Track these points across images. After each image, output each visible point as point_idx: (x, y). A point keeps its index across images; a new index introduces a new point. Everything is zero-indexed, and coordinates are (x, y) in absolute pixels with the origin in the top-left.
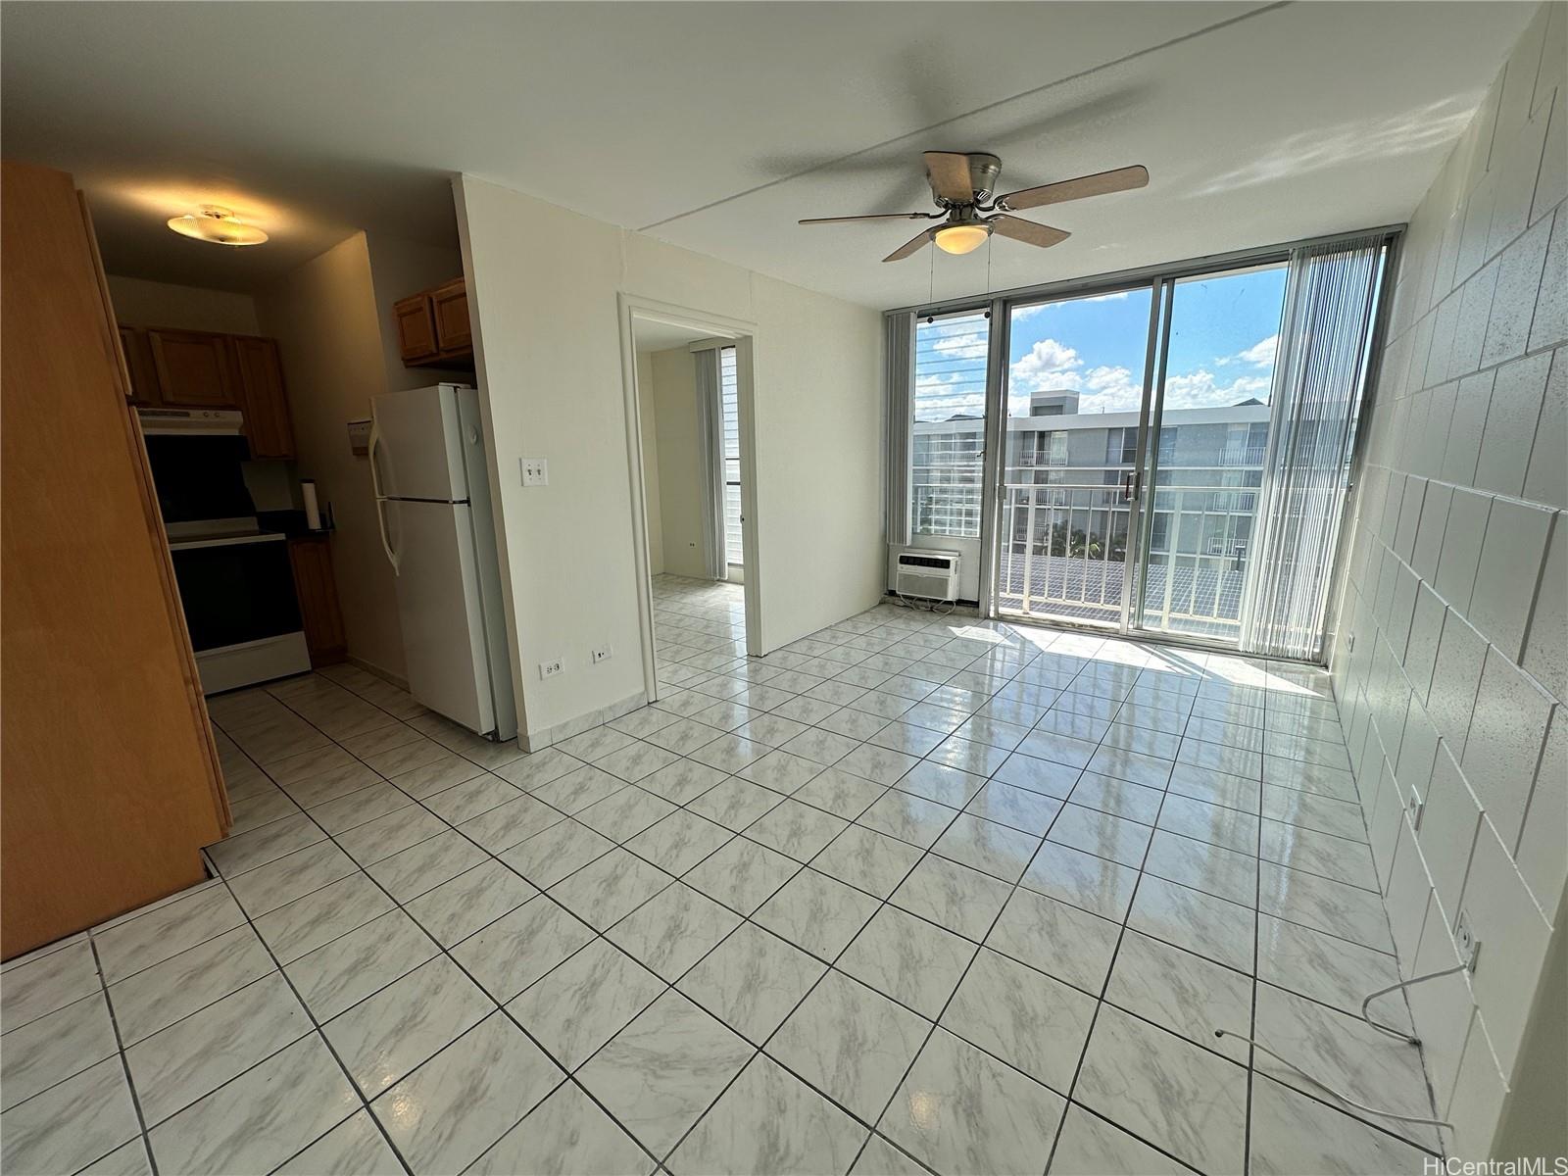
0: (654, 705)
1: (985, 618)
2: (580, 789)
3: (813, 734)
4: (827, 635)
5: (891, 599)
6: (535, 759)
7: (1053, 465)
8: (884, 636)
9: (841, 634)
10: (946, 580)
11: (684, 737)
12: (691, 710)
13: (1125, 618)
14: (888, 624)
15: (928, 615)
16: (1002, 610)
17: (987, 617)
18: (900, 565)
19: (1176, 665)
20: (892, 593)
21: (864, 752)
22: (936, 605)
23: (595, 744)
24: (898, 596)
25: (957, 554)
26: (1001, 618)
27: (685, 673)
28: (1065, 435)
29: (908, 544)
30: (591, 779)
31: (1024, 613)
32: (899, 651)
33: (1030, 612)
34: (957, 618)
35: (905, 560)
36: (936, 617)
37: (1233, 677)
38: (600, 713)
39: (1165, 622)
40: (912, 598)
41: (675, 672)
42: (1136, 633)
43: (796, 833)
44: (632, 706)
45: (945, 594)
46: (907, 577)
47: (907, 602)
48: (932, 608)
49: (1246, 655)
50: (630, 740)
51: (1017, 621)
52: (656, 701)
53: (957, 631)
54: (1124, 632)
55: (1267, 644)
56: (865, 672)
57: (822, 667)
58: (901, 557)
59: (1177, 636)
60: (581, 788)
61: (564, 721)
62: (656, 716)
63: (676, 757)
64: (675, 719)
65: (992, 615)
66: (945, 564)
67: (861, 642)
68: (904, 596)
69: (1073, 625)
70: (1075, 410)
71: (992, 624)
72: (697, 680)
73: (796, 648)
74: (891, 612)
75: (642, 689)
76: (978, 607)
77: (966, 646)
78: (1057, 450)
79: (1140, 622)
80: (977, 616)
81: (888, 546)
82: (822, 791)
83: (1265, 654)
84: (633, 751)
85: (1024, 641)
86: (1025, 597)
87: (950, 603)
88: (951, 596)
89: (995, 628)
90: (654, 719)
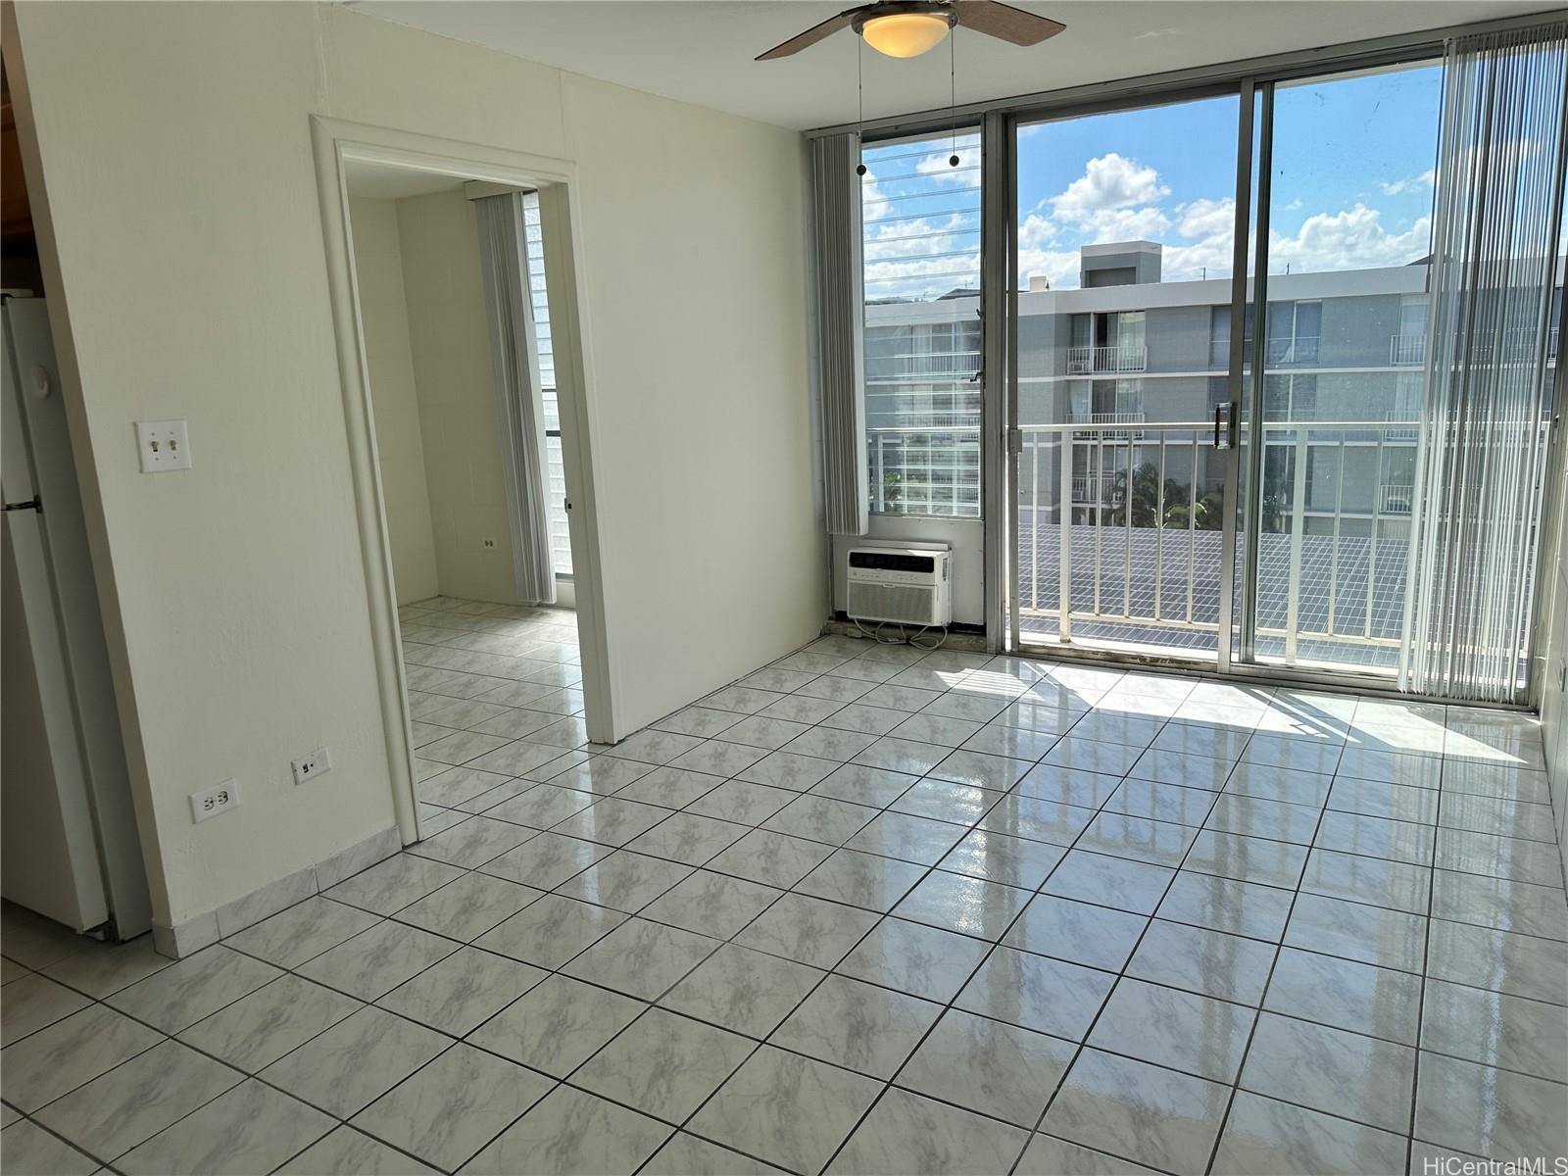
0: (415, 850)
1: (997, 654)
2: (272, 1022)
3: (699, 883)
4: (728, 699)
5: (841, 626)
6: (187, 970)
7: (1124, 370)
8: (828, 692)
9: (753, 695)
10: (930, 591)
11: (469, 907)
12: (483, 854)
13: (1224, 641)
14: (835, 672)
15: (903, 653)
16: (1027, 637)
17: (1000, 651)
18: (851, 570)
19: (1306, 722)
20: (841, 616)
21: (786, 910)
22: (916, 635)
23: (303, 932)
24: (852, 621)
25: (945, 546)
26: (1024, 652)
27: (473, 785)
28: (1141, 317)
29: (861, 534)
30: (292, 1001)
31: (1062, 641)
32: (852, 718)
33: (1072, 639)
34: (951, 655)
35: (859, 560)
36: (915, 655)
37: (1394, 737)
38: (312, 873)
39: (1291, 647)
40: (875, 624)
41: (455, 784)
42: (1244, 669)
43: (664, 1069)
44: (372, 855)
45: (929, 615)
46: (865, 588)
47: (868, 631)
48: (908, 640)
49: (1412, 698)
50: (368, 920)
51: (1050, 656)
52: (418, 842)
53: (949, 679)
54: (1225, 667)
55: (1447, 676)
56: (793, 762)
57: (719, 756)
58: (852, 554)
59: (1309, 671)
60: (275, 1019)
61: (244, 895)
62: (418, 871)
63: (455, 946)
64: (451, 874)
65: (1008, 647)
66: (926, 565)
67: (787, 708)
68: (861, 622)
69: (1143, 659)
70: (1155, 274)
71: (1008, 662)
72: (495, 797)
73: (676, 725)
74: (841, 649)
75: (390, 823)
76: (985, 635)
77: (965, 706)
78: (1128, 346)
79: (1250, 649)
80: (983, 651)
81: (832, 536)
82: (712, 989)
83: (1445, 696)
84: (371, 940)
85: (1064, 692)
86: (1062, 614)
87: (938, 630)
88: (939, 617)
89: (1015, 671)
90: (415, 876)
